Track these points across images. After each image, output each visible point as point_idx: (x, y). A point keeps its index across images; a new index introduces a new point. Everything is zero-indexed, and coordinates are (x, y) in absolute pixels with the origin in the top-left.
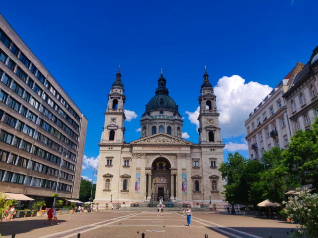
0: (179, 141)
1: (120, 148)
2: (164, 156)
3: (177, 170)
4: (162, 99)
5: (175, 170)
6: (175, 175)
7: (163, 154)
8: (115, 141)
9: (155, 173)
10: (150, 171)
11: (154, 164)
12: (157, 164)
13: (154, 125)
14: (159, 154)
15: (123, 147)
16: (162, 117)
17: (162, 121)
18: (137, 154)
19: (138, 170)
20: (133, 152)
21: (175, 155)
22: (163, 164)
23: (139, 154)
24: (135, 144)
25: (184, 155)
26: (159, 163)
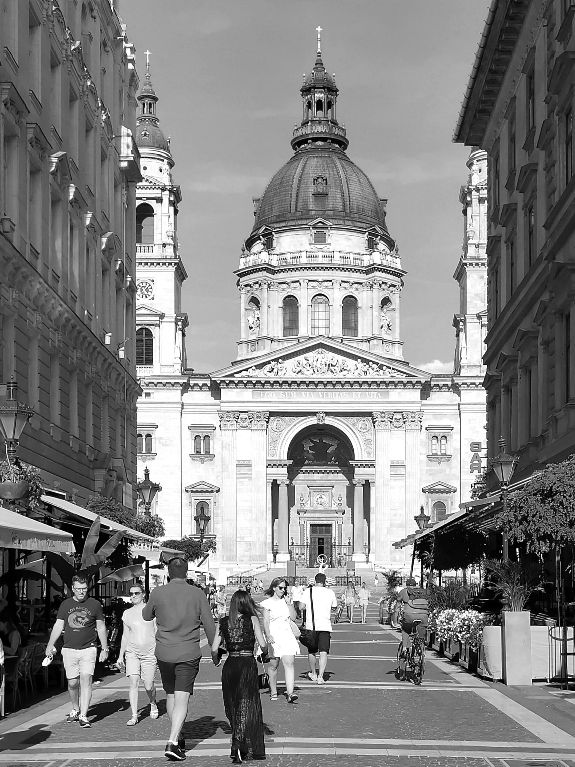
2: (329, 421)
3: (373, 466)
4: (320, 179)
5: (367, 466)
7: (327, 414)
8: (157, 368)
12: (307, 445)
13: (291, 291)
14: (314, 414)
17: (321, 275)
18: (237, 415)
19: (244, 470)
20: (226, 407)
21: (369, 415)
23: (242, 415)
24: (228, 379)
25: (399, 416)
26: (312, 441)
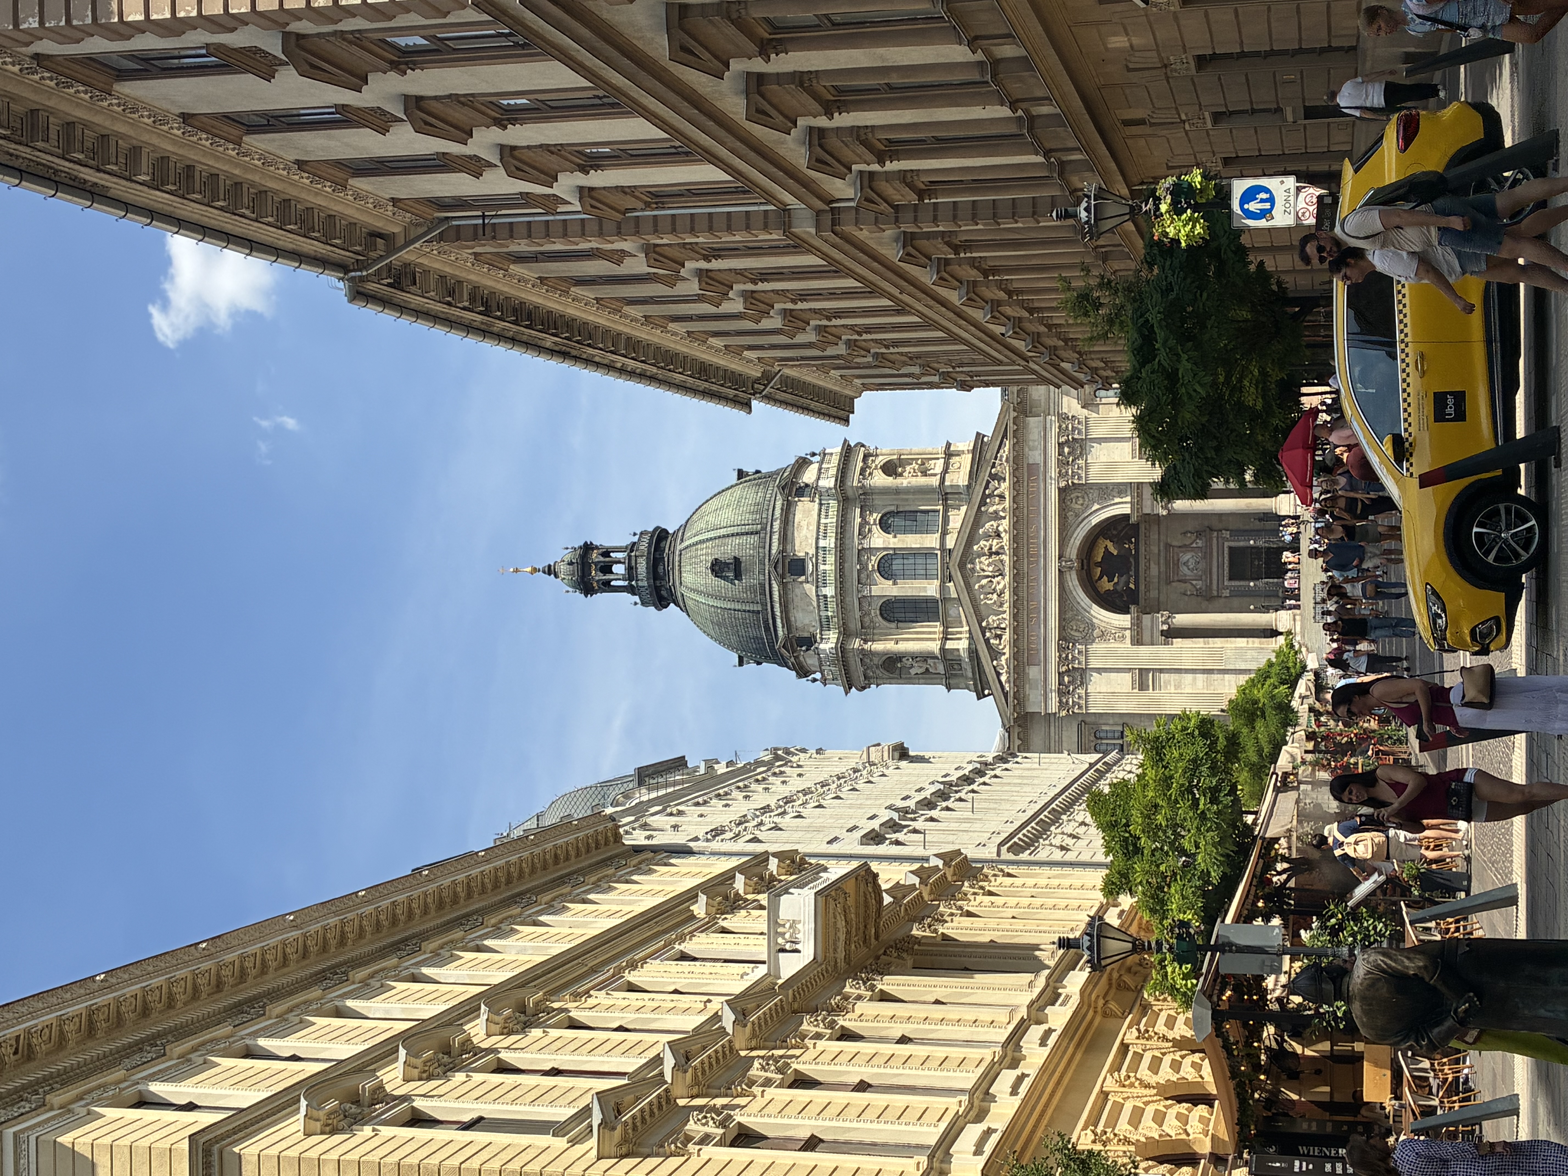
0: (993, 477)
2: (1073, 552)
4: (718, 568)
7: (1062, 556)
9: (1154, 594)
10: (1146, 619)
11: (1111, 602)
12: (1106, 585)
13: (875, 612)
14: (1063, 574)
16: (829, 566)
17: (852, 566)
18: (1065, 689)
20: (1053, 706)
22: (1107, 552)
23: (1066, 679)
24: (1012, 702)
26: (1100, 578)
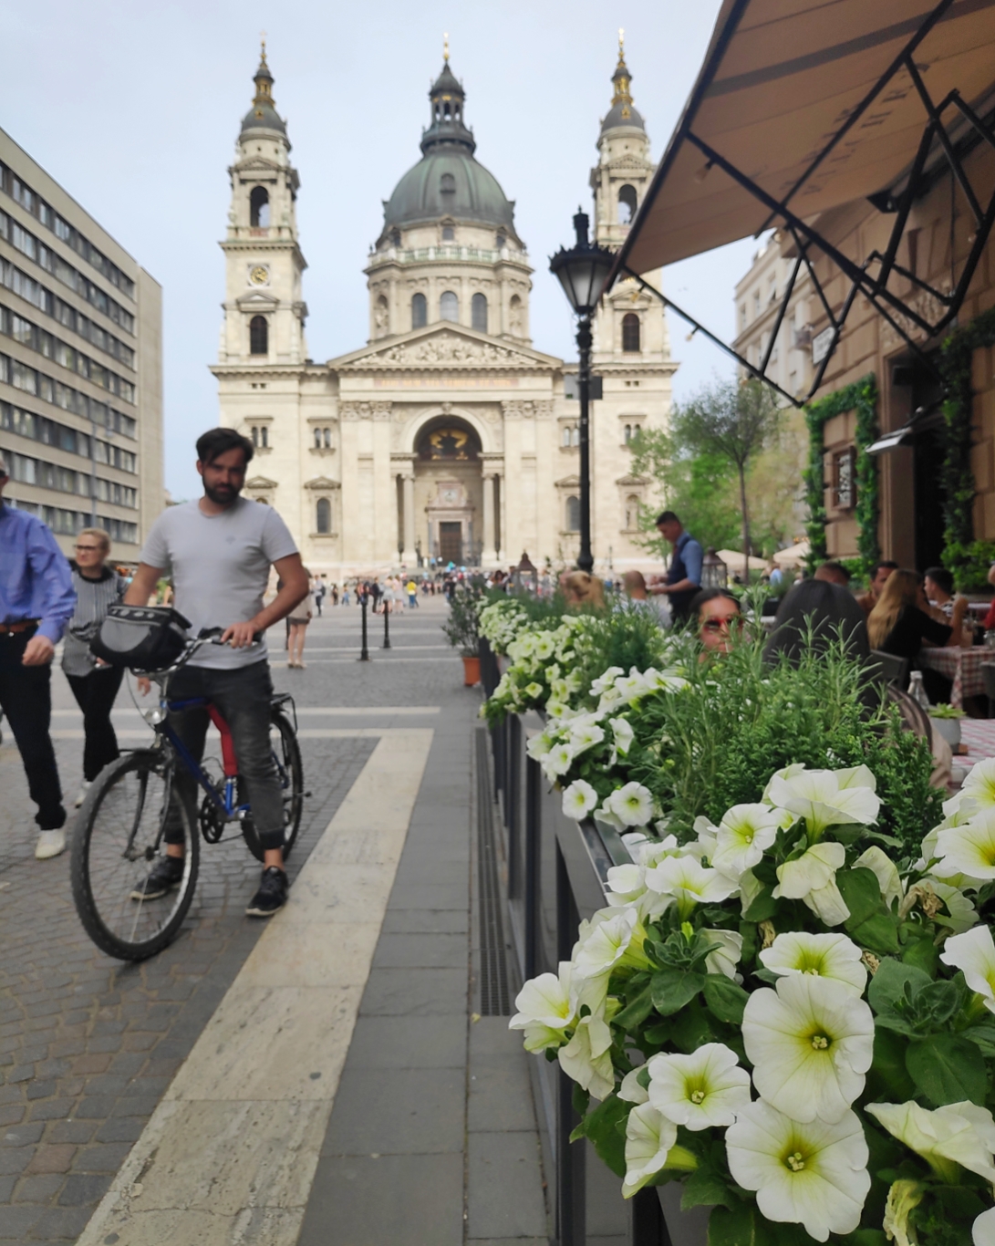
0: (510, 353)
1: (292, 385)
2: (457, 412)
3: (502, 458)
4: (447, 177)
5: (496, 458)
6: (497, 479)
7: (454, 404)
8: (272, 358)
9: (428, 472)
10: (409, 464)
11: (422, 440)
12: (435, 441)
13: (419, 288)
14: (439, 404)
15: (303, 377)
17: (448, 272)
18: (357, 405)
19: (366, 464)
20: (344, 397)
21: (497, 405)
22: (456, 441)
23: (365, 406)
24: (347, 367)
25: (529, 406)
26: (439, 435)
